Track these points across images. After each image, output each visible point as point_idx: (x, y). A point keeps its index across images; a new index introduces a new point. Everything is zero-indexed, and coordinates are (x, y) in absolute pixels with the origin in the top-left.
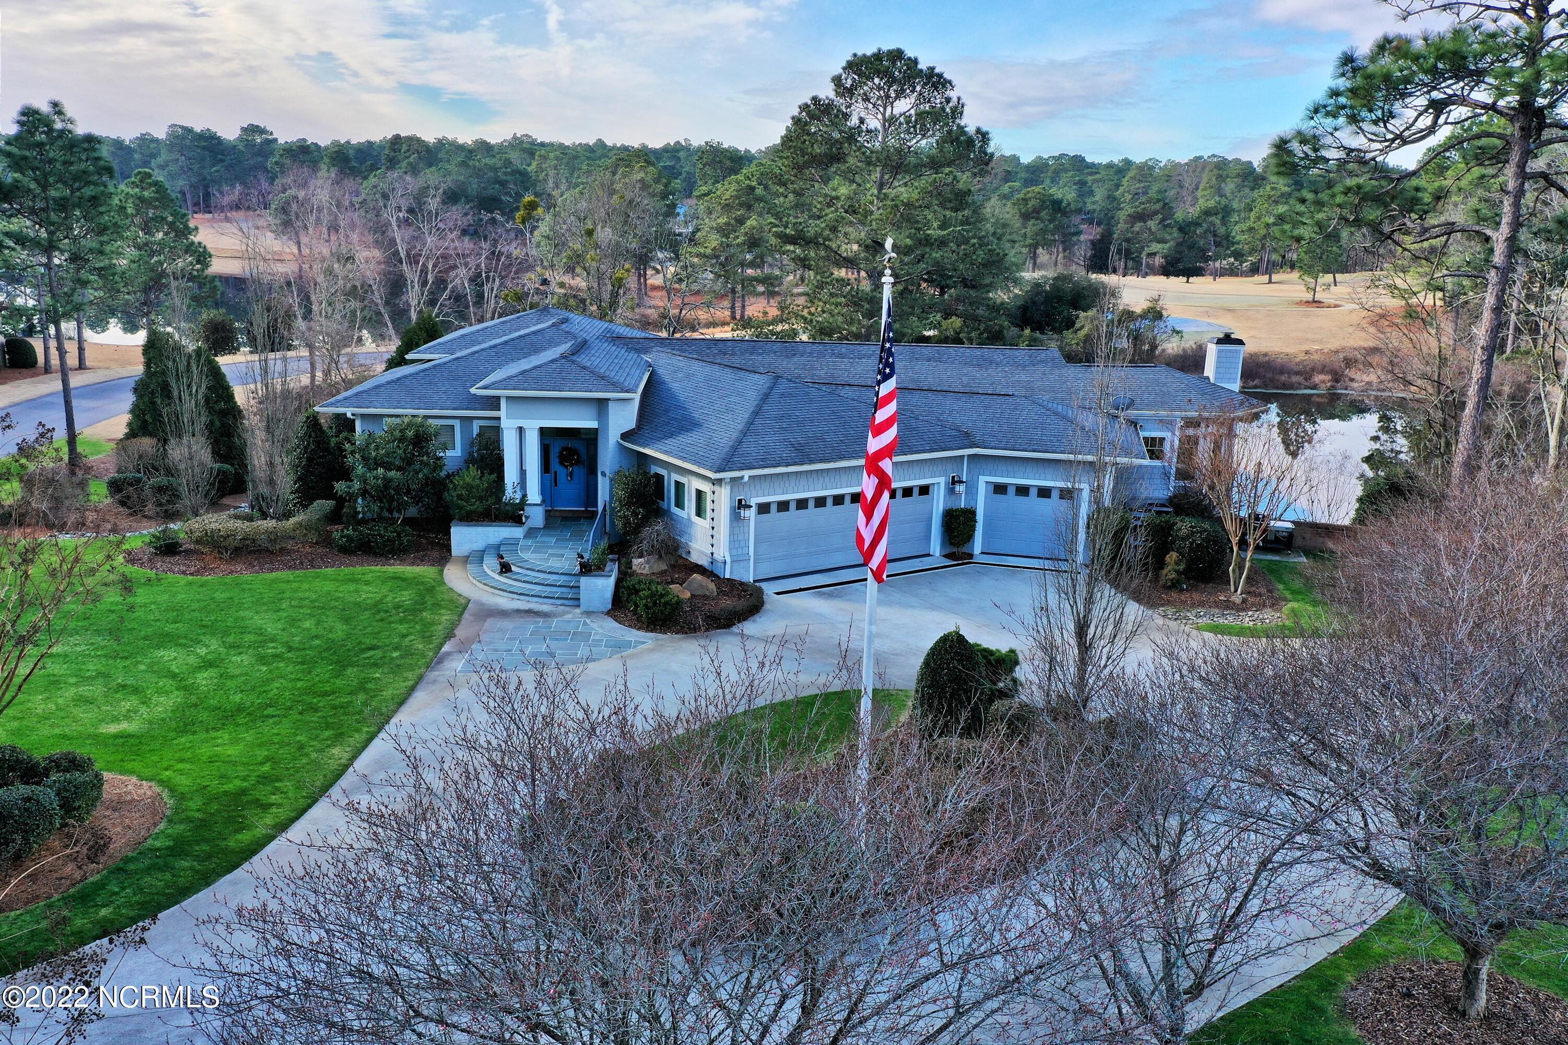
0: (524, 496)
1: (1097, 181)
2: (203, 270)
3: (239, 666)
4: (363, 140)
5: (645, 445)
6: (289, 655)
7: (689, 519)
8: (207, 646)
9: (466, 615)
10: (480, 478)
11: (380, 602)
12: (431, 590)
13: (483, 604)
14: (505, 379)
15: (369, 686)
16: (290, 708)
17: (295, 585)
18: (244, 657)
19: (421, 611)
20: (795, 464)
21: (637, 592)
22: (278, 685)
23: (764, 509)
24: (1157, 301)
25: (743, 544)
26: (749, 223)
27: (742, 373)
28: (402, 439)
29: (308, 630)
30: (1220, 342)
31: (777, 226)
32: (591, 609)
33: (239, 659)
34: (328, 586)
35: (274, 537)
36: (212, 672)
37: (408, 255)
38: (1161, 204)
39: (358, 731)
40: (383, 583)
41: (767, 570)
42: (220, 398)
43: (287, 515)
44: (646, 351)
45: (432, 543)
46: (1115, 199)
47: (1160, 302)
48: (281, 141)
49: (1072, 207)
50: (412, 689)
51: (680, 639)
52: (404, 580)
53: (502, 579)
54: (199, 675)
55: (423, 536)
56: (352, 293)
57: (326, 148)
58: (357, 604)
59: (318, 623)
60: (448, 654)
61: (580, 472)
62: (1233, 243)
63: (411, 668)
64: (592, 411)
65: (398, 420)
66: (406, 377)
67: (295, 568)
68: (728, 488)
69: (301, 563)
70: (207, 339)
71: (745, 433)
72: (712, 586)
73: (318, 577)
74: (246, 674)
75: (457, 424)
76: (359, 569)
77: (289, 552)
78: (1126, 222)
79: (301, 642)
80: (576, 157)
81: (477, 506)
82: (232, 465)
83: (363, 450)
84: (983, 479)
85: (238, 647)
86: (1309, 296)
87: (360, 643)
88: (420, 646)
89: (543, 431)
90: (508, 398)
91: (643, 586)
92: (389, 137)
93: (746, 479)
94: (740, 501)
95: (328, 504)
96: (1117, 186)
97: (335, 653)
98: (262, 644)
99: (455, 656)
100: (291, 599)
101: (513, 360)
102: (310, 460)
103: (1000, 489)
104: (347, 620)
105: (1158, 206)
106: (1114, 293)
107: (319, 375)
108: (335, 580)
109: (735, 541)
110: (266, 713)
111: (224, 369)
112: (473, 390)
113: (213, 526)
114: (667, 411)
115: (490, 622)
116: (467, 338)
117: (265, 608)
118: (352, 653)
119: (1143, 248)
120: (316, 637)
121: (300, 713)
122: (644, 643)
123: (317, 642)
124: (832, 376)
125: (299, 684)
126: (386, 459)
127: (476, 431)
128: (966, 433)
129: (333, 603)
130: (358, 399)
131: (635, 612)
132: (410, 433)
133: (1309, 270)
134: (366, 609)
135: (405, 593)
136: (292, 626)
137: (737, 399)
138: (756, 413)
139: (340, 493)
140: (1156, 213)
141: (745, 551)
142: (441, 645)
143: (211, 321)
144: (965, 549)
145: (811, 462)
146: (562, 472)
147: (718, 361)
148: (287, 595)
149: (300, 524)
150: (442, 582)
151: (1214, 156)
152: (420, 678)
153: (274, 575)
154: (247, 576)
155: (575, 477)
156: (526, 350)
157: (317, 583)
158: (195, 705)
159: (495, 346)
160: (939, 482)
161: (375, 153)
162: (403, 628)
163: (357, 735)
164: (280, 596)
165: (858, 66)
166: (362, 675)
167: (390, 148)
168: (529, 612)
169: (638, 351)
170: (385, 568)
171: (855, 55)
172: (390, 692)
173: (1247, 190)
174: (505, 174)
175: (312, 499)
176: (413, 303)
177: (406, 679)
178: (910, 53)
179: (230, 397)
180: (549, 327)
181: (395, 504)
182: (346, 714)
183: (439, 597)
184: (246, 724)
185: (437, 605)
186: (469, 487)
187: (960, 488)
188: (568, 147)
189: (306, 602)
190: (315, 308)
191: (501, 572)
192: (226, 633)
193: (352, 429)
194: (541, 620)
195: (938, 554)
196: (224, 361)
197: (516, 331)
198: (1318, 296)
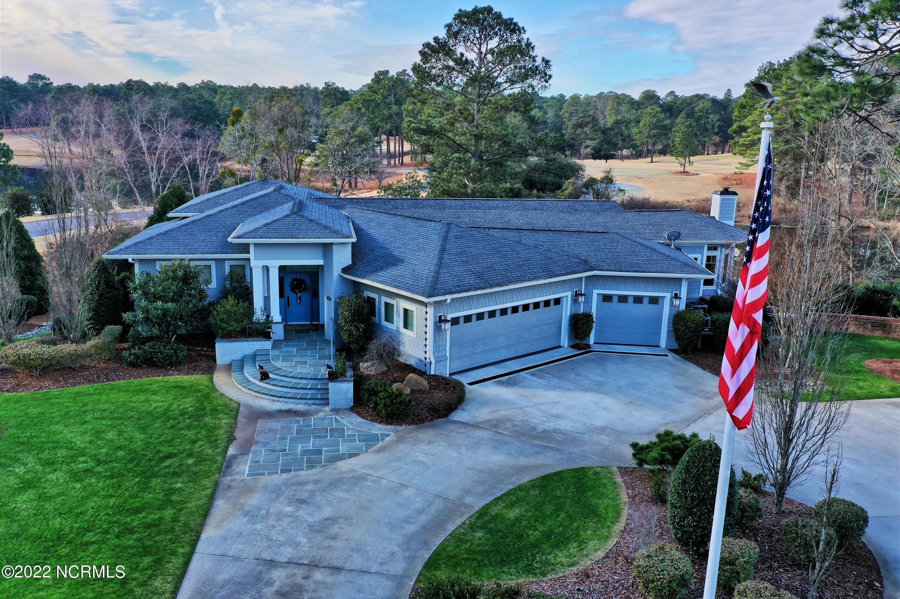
0: (268, 316)
1: (549, 106)
2: (7, 162)
3: (56, 485)
4: (108, 84)
5: (363, 277)
6: (99, 469)
7: (398, 330)
8: (25, 464)
9: (240, 418)
10: (237, 306)
11: (167, 410)
12: (207, 396)
13: (251, 407)
14: (253, 231)
15: (175, 498)
16: (107, 532)
17: (95, 397)
18: (59, 474)
19: (203, 416)
20: (480, 288)
21: (376, 393)
22: (93, 504)
23: (455, 321)
24: (609, 172)
25: (442, 348)
26: (359, 129)
27: (421, 222)
28: (174, 278)
29: (112, 441)
30: (722, 193)
31: (413, 123)
32: (338, 407)
33: (54, 477)
34: (122, 397)
35: (75, 357)
36: (31, 494)
37: (148, 148)
38: (591, 118)
39: (174, 553)
40: (167, 392)
41: (458, 366)
42: (24, 247)
43: (84, 337)
44: (341, 207)
45: (200, 355)
46: (559, 116)
47: (611, 173)
48: (55, 85)
49: (541, 120)
50: (212, 498)
51: (414, 430)
52: (184, 388)
53: (262, 384)
54: (18, 498)
55: (192, 349)
56: (112, 174)
57: (85, 88)
58: (149, 413)
59: (120, 433)
60: (234, 457)
61: (306, 296)
62: (632, 140)
63: (207, 475)
64: (319, 252)
65: (170, 263)
66: (171, 230)
67: (94, 382)
68: (433, 308)
69: (98, 377)
70: (12, 206)
71: (440, 265)
72: (425, 383)
73: (113, 389)
74: (62, 494)
75: (213, 264)
76: (145, 380)
77: (88, 368)
78: (572, 128)
79: (107, 454)
80: (242, 94)
81: (235, 326)
82: (34, 295)
83: (144, 286)
84: (596, 292)
85: (53, 463)
86: (682, 169)
87: (158, 452)
88: (210, 451)
89: (282, 269)
90: (256, 245)
91: (380, 389)
92: (124, 82)
93: (449, 301)
94: (440, 317)
95: (117, 329)
96: (561, 109)
97: (138, 464)
98: (73, 459)
99: (240, 459)
100: (94, 411)
101: (250, 216)
102: (101, 295)
103: (607, 298)
104: (143, 429)
105: (590, 119)
106: (580, 168)
107: (92, 228)
108: (127, 391)
109: (438, 348)
110: (85, 539)
111: (26, 227)
112: (230, 240)
113: (25, 351)
114: (372, 250)
115: (261, 423)
116: (212, 201)
117: (72, 421)
118: (153, 463)
119: (582, 143)
120: (120, 448)
121: (117, 537)
122: (388, 435)
123: (121, 453)
124: (474, 222)
125: (112, 501)
126: (162, 294)
127: (227, 270)
128: (585, 260)
129: (130, 413)
130: (136, 248)
131: (374, 409)
132: (180, 273)
133: (679, 154)
134: (158, 418)
135: (187, 400)
136: (98, 438)
137: (424, 241)
138: (443, 250)
139: (127, 321)
140: (589, 123)
141: (444, 354)
142: (226, 449)
143: (14, 195)
144: (585, 342)
145: (491, 286)
146: (293, 297)
147: (399, 213)
148: (89, 407)
149: (95, 346)
150: (214, 389)
151: (610, 92)
152: (216, 484)
153: (76, 389)
154: (55, 391)
155: (303, 300)
156: (258, 209)
157: (113, 396)
158: (17, 535)
159: (235, 206)
160: (567, 295)
161: (116, 92)
162: (191, 434)
163: (174, 560)
164: (83, 409)
165: (461, 16)
166: (166, 486)
167: (126, 88)
168: (289, 412)
169: (336, 207)
170: (166, 378)
171: (460, 10)
172: (194, 503)
173: (634, 111)
174: (200, 103)
175: (103, 325)
176: (153, 180)
177: (205, 488)
178: (495, 10)
179: (31, 246)
180: (272, 192)
181: (172, 327)
182: (159, 533)
183: (215, 402)
184: (67, 555)
185: (215, 411)
186: (228, 313)
187: (581, 299)
188: (236, 88)
189: (106, 414)
190: (87, 184)
191: (262, 379)
192: (41, 449)
193: (132, 271)
194: (301, 419)
195: (566, 345)
196: (24, 220)
197: (246, 195)
198: (687, 169)
